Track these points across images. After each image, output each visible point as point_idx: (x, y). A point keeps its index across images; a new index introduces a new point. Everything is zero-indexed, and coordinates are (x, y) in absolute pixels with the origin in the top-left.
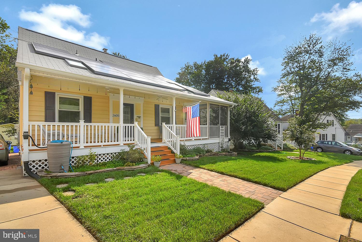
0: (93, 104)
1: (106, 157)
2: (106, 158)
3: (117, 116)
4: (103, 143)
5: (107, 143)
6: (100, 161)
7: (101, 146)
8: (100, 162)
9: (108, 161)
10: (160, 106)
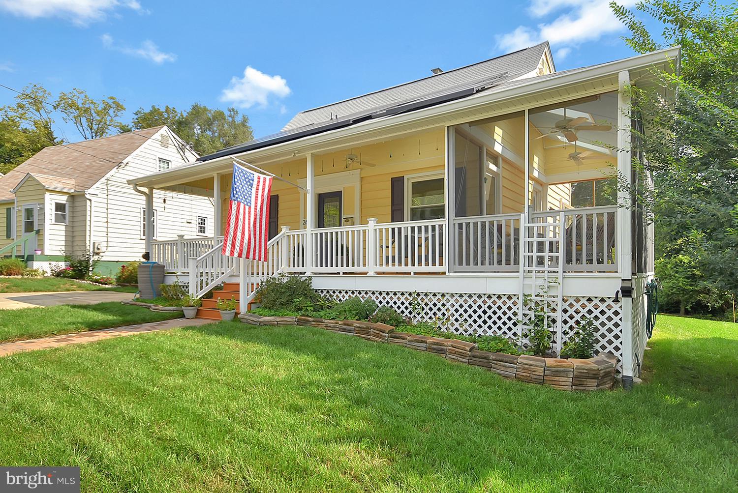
10: (408, 179)
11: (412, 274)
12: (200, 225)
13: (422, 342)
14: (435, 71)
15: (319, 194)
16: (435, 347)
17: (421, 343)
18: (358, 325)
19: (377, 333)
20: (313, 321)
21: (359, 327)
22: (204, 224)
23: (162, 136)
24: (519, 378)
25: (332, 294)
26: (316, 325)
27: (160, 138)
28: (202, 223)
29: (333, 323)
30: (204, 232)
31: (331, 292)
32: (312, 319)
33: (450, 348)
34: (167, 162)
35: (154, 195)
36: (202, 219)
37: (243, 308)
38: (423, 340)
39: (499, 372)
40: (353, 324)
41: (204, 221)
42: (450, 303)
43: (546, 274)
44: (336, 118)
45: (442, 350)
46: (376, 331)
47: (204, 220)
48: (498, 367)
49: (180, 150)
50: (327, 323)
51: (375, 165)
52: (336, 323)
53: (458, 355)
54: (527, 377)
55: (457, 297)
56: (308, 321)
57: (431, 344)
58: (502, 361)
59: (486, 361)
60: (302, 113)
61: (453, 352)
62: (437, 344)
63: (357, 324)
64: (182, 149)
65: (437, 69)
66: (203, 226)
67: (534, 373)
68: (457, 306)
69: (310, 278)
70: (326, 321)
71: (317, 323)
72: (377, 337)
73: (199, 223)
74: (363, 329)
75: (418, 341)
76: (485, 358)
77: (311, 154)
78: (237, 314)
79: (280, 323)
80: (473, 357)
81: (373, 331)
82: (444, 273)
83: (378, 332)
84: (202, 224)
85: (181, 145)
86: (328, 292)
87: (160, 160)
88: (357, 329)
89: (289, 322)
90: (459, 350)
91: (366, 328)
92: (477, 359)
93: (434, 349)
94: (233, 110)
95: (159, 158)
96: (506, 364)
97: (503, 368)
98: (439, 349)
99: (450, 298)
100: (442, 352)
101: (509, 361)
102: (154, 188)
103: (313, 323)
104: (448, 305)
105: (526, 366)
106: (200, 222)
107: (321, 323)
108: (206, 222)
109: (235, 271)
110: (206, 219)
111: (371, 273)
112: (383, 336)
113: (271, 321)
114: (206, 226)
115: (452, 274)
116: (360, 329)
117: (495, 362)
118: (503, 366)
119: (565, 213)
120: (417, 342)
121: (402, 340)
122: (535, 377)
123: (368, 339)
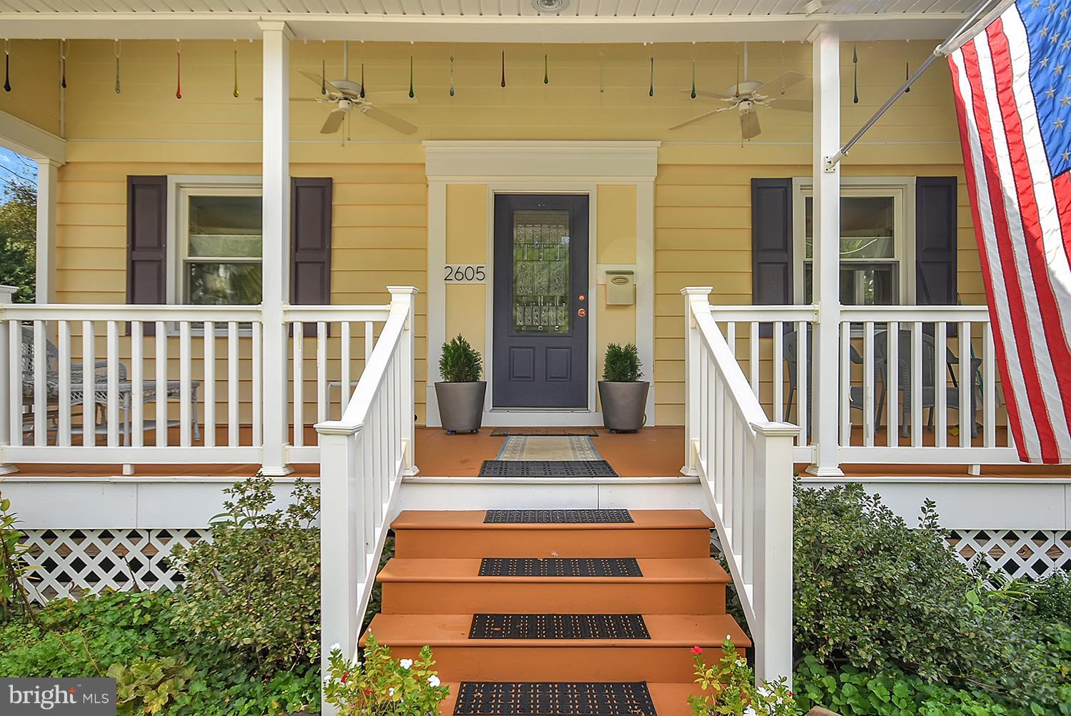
0: (341, 216)
1: (150, 558)
2: (150, 566)
3: (470, 274)
4: (138, 453)
5: (162, 453)
6: (107, 579)
7: (116, 469)
8: (108, 593)
9: (165, 592)
15: (496, 195)
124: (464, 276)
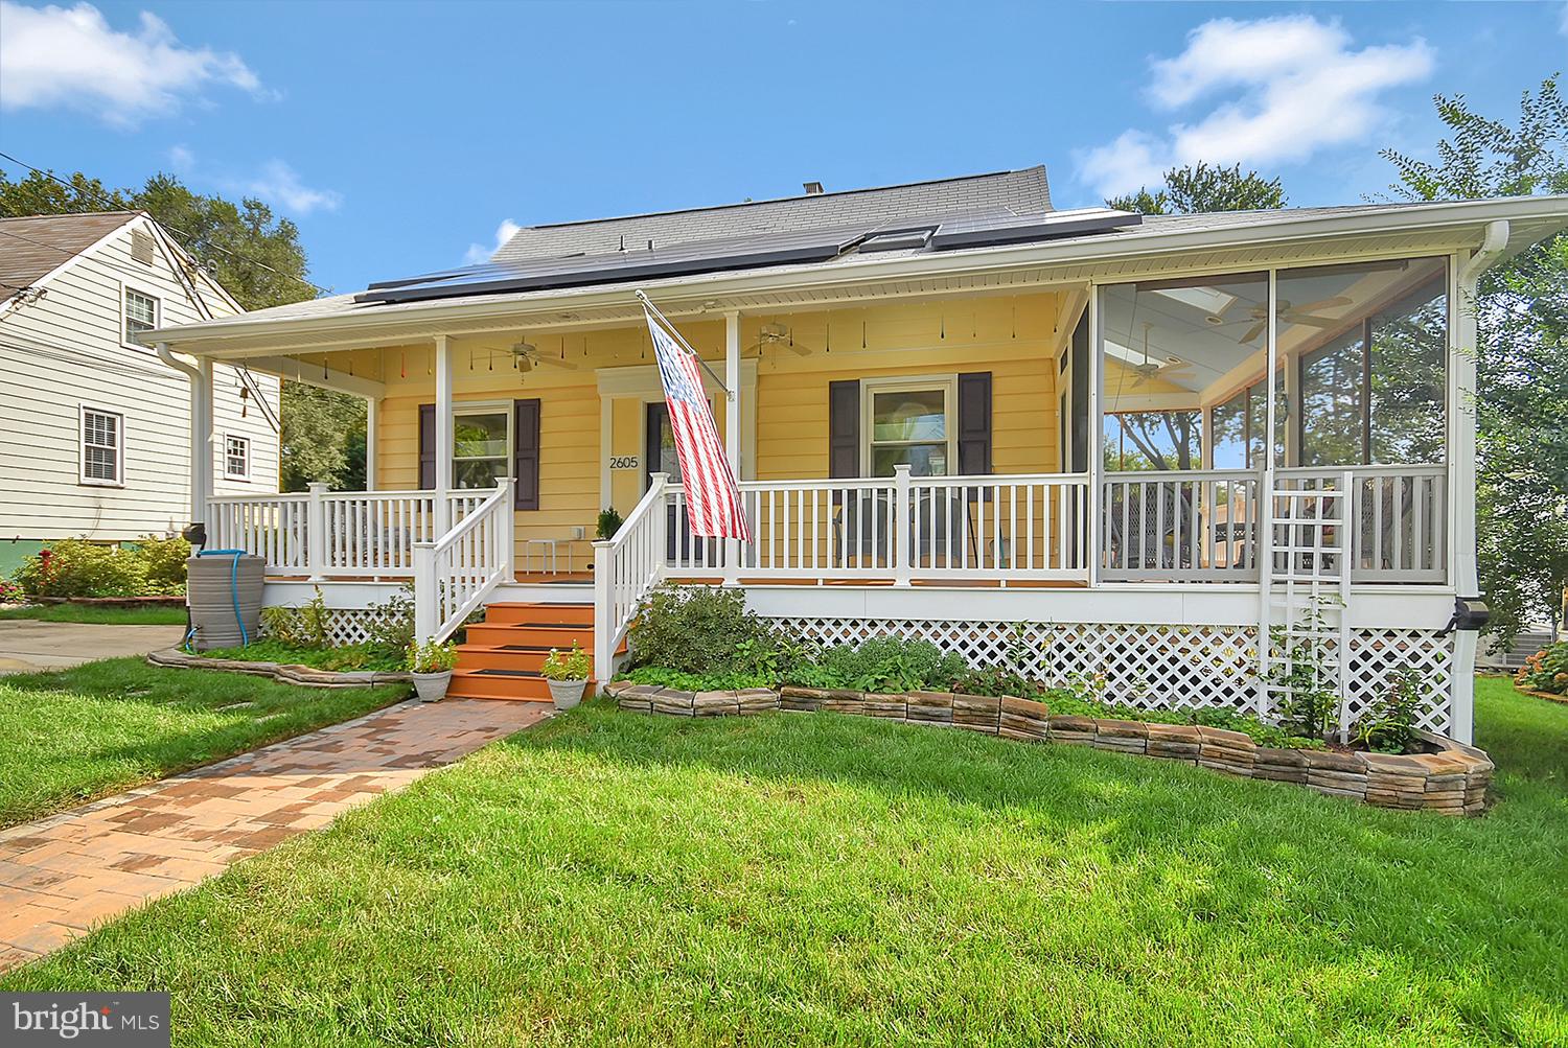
0: (546, 424)
3: (627, 463)
5: (391, 571)
7: (372, 579)
10: (868, 387)
11: (1003, 584)
12: (232, 456)
13: (1136, 735)
14: (810, 187)
15: (649, 405)
16: (1170, 745)
17: (1132, 737)
18: (965, 704)
19: (1019, 721)
20: (829, 698)
21: (968, 709)
22: (242, 453)
23: (135, 233)
24: (1374, 801)
25: (798, 628)
26: (838, 707)
27: (129, 239)
28: (235, 451)
29: (888, 701)
30: (241, 472)
31: (795, 624)
32: (826, 694)
33: (1207, 746)
34: (151, 301)
35: (216, 376)
36: (236, 443)
37: (604, 669)
38: (1138, 731)
39: (1327, 790)
40: (947, 703)
41: (242, 446)
42: (1096, 643)
43: (1316, 589)
44: (650, 247)
45: (1188, 751)
46: (1015, 717)
47: (242, 443)
48: (1325, 781)
49: (181, 276)
50: (869, 700)
51: (810, 352)
52: (898, 701)
53: (1227, 761)
54: (1391, 798)
55: (1111, 631)
56: (816, 697)
57: (1158, 739)
58: (1333, 769)
59: (1294, 769)
60: (532, 229)
61: (1218, 755)
62: (1175, 739)
63: (960, 703)
64: (185, 274)
65: (815, 184)
66: (239, 457)
67: (1404, 789)
68: (1111, 649)
69: (736, 592)
70: (868, 696)
71: (840, 702)
72: (1018, 728)
73: (229, 452)
74: (976, 713)
75: (1125, 735)
76: (1294, 764)
77: (740, 312)
78: (591, 685)
79: (746, 706)
80: (1265, 763)
81: (1007, 717)
82: (1083, 585)
83: (1020, 718)
84: (235, 453)
85: (185, 264)
86: (786, 622)
87: (131, 293)
88: (960, 713)
89: (766, 701)
90: (1231, 750)
91: (987, 711)
92: (1273, 767)
93: (1168, 750)
94: (258, 206)
95: (127, 287)
96: (1343, 774)
97: (1334, 783)
98: (1181, 751)
99: (1096, 634)
100: (1187, 756)
101: (1348, 768)
102: (216, 359)
103: (828, 702)
104: (1090, 648)
105: (1390, 776)
106: (231, 447)
107: (852, 702)
108: (246, 449)
109: (506, 575)
110: (246, 442)
111: (902, 582)
112: (1037, 727)
113: (725, 704)
114: (246, 458)
115: (1105, 586)
116: (967, 712)
117: (1317, 771)
118: (1335, 778)
119: (1356, 472)
120: (1123, 736)
121: (1080, 733)
122: (1408, 796)
123: (996, 735)
124: (624, 464)
